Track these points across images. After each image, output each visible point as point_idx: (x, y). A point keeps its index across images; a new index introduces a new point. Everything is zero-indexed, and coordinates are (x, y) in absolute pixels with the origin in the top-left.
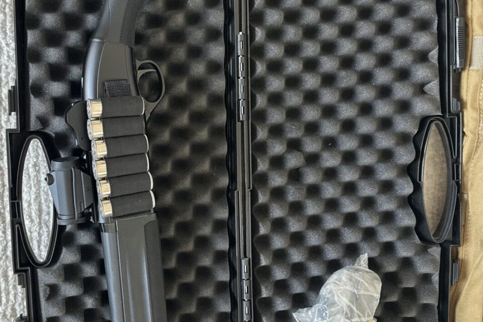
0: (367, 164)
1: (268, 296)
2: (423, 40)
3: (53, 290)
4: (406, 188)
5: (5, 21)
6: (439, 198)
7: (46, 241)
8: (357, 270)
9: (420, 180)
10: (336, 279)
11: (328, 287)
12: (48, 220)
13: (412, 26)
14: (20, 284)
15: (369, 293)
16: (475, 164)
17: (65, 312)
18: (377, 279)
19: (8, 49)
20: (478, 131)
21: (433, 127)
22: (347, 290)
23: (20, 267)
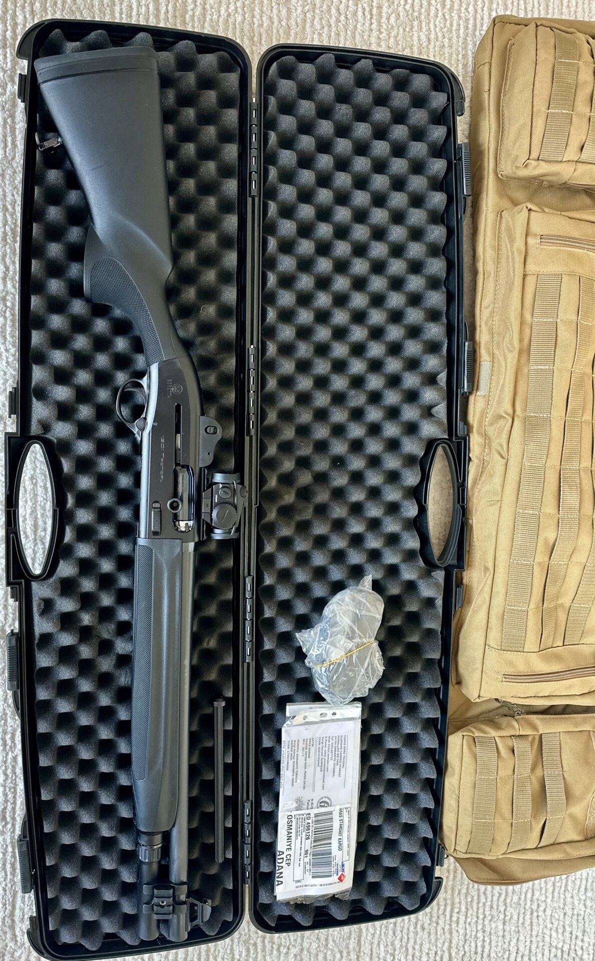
0: (373, 485)
1: (270, 616)
2: (432, 363)
3: (48, 605)
4: (411, 510)
5: (5, 325)
6: (445, 523)
7: (41, 559)
8: (361, 591)
9: (425, 502)
10: (339, 600)
11: (330, 607)
12: (45, 536)
13: (422, 348)
14: (12, 597)
15: (371, 614)
16: (480, 490)
17: (59, 628)
18: (380, 601)
19: (7, 355)
20: (484, 456)
21: (440, 451)
22: (348, 610)
23: (13, 579)
